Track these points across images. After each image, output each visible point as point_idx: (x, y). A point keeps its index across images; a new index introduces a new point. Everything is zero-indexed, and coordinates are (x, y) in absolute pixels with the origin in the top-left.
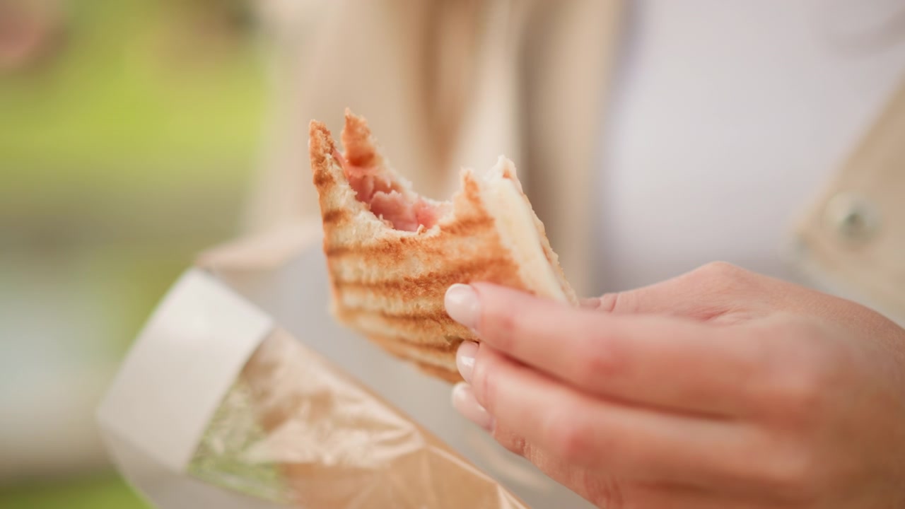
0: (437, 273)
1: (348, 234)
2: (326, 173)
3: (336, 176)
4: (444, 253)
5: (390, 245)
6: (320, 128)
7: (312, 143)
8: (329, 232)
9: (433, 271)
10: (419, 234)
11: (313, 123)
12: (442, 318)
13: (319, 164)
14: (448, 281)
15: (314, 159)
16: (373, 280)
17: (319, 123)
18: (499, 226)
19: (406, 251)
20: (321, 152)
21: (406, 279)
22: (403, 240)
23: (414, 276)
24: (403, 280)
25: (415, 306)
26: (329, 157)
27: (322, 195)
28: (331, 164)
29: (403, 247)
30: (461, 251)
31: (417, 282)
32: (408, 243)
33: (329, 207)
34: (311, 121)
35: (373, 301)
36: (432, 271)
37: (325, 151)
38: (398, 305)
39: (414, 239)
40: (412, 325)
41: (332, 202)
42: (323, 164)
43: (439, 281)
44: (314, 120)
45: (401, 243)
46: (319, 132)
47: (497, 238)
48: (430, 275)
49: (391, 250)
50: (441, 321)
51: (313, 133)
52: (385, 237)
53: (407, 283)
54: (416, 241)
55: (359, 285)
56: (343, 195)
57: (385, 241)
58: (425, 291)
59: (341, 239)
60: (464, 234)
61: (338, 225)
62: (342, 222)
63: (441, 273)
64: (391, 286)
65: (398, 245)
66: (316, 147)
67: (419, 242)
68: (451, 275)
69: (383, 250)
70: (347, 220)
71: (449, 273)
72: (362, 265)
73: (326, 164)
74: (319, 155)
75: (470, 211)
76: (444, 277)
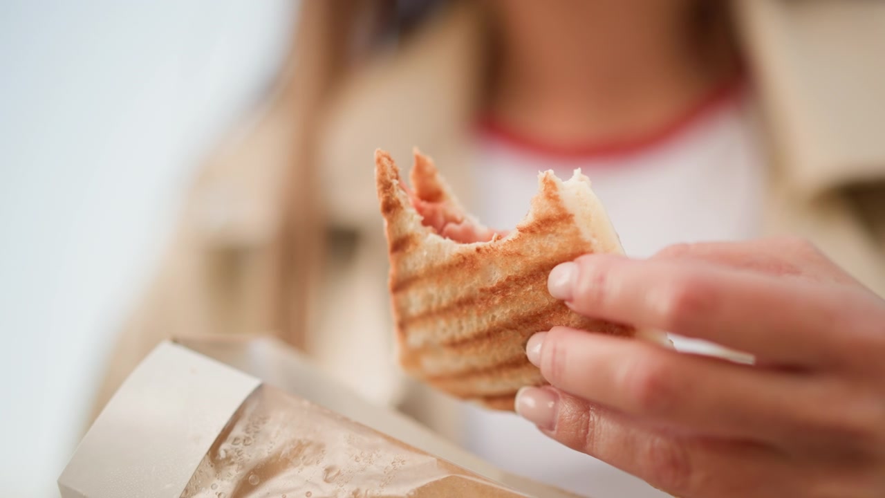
0: (516, 276)
1: (417, 260)
2: (393, 199)
3: (403, 202)
4: (522, 254)
5: (465, 258)
6: (385, 156)
7: (379, 170)
8: (398, 262)
9: (512, 274)
10: (495, 241)
11: (378, 152)
12: (520, 324)
13: (387, 190)
14: (527, 282)
15: (382, 186)
16: (444, 303)
17: (384, 152)
18: (579, 221)
19: (482, 260)
20: (388, 178)
21: (482, 290)
22: (478, 250)
23: (489, 286)
24: (478, 292)
25: (490, 319)
26: (395, 182)
27: (391, 221)
28: (398, 190)
29: (479, 257)
30: (542, 249)
31: (493, 291)
32: (484, 251)
33: (397, 234)
34: (377, 150)
35: (444, 329)
36: (510, 274)
37: (392, 178)
38: (472, 324)
39: (490, 246)
40: (484, 346)
41: (399, 229)
42: (390, 190)
43: (517, 284)
44: (379, 149)
45: (476, 253)
46: (385, 161)
47: (577, 233)
48: (508, 279)
49: (465, 264)
50: (520, 327)
51: (379, 161)
52: (459, 252)
53: (483, 294)
54: (492, 248)
55: (429, 315)
56: (411, 221)
57: (459, 255)
58: (502, 297)
59: (410, 266)
60: (544, 233)
61: (408, 251)
62: (411, 248)
63: (520, 275)
64: (465, 304)
65: (472, 256)
66: (383, 174)
67: (495, 248)
68: (531, 275)
69: (457, 266)
70: (416, 245)
71: (528, 273)
72: (432, 290)
73: (393, 190)
74: (387, 181)
75: (548, 209)
76: (523, 278)
